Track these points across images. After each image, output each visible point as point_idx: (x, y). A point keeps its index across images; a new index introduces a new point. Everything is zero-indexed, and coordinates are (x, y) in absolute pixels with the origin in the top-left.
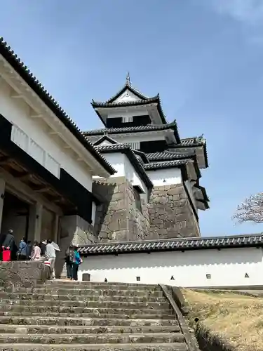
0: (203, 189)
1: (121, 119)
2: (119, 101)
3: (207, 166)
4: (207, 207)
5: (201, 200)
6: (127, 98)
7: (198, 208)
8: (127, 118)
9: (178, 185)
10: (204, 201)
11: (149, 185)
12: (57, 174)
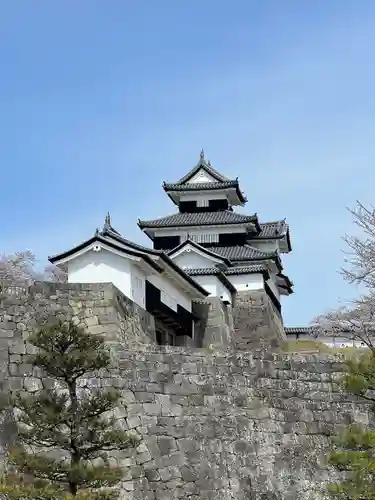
0: (286, 278)
1: (195, 202)
2: (192, 181)
3: (290, 250)
4: (290, 292)
5: (283, 287)
6: (202, 179)
7: (280, 293)
8: (203, 201)
9: (260, 290)
10: (287, 287)
11: (232, 291)
12: (176, 310)
